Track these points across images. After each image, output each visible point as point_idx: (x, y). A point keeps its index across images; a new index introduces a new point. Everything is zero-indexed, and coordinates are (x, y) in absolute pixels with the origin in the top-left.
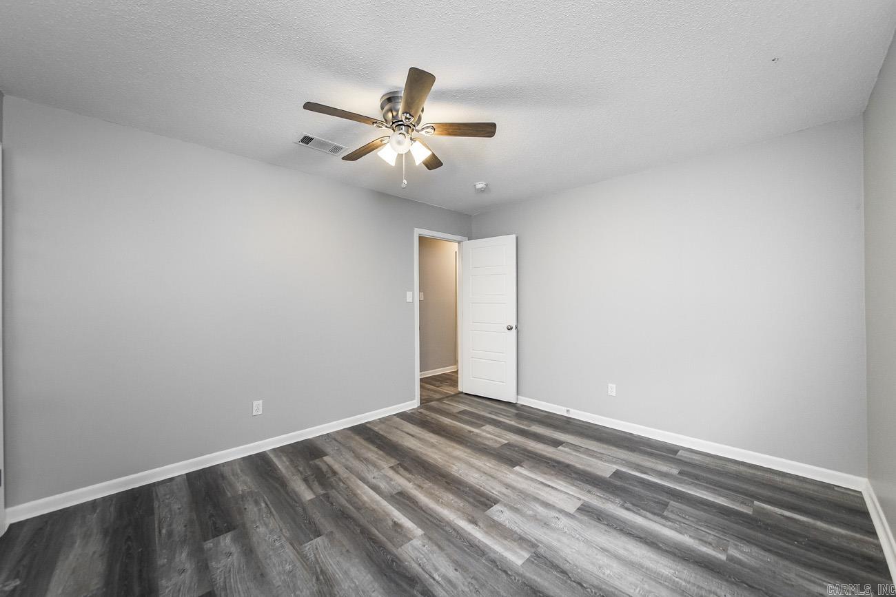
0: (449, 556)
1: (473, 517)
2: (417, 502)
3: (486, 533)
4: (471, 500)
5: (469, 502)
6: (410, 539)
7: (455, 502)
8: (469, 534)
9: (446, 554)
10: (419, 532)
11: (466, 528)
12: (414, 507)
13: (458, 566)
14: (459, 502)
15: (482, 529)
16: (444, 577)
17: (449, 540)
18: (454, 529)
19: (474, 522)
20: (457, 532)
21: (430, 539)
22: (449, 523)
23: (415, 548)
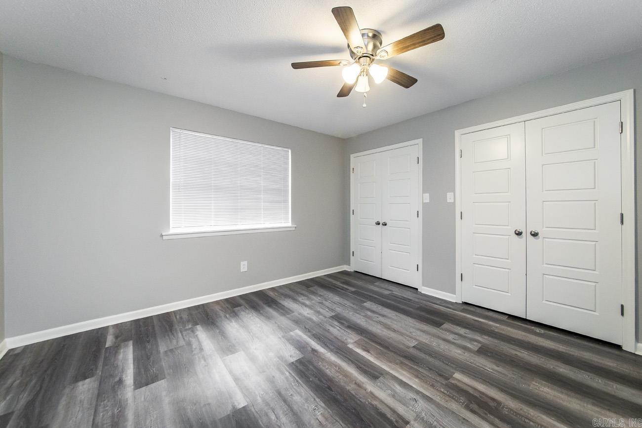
0: (332, 334)
1: (313, 354)
2: (358, 368)
3: (308, 344)
4: (311, 367)
5: (313, 365)
6: (355, 342)
7: (325, 366)
8: (318, 344)
9: (333, 335)
10: (350, 346)
11: (320, 347)
12: (359, 364)
13: (328, 331)
14: (321, 366)
15: (309, 346)
16: (335, 328)
17: (331, 341)
18: (328, 347)
19: (314, 351)
20: (326, 345)
21: (343, 342)
22: (331, 351)
23: (351, 338)
